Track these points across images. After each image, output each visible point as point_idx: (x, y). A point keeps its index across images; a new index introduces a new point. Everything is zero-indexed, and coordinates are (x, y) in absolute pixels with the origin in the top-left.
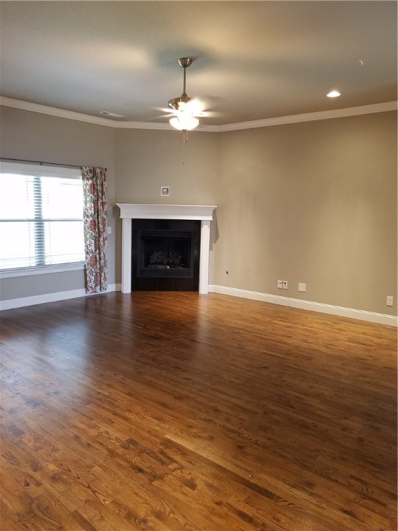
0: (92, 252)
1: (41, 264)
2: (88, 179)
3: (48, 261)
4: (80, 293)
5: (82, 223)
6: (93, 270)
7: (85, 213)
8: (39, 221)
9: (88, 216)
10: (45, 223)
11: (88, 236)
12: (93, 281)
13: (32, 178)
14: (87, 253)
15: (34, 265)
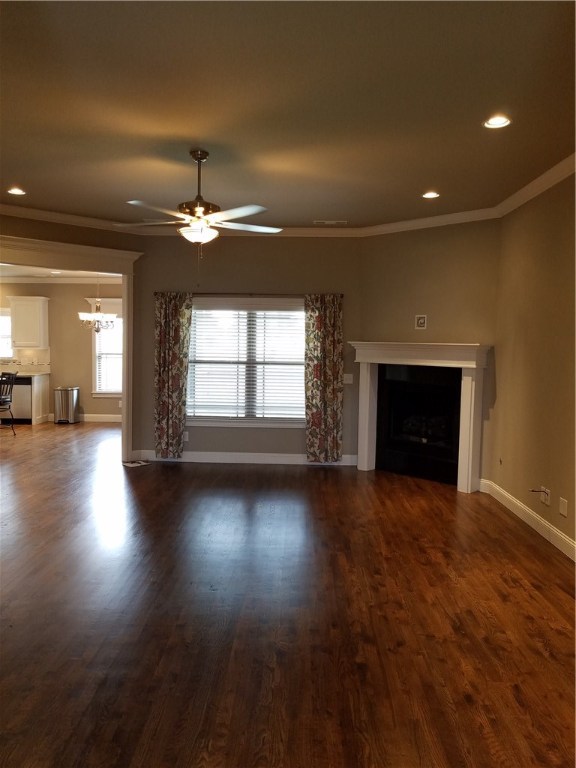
0: (317, 407)
1: (250, 415)
2: (313, 310)
3: (259, 414)
4: (300, 459)
5: (303, 367)
6: (318, 430)
7: (306, 355)
8: (251, 364)
9: (311, 359)
10: (258, 366)
11: (310, 384)
12: (317, 445)
13: (244, 313)
14: (307, 407)
15: (243, 416)
